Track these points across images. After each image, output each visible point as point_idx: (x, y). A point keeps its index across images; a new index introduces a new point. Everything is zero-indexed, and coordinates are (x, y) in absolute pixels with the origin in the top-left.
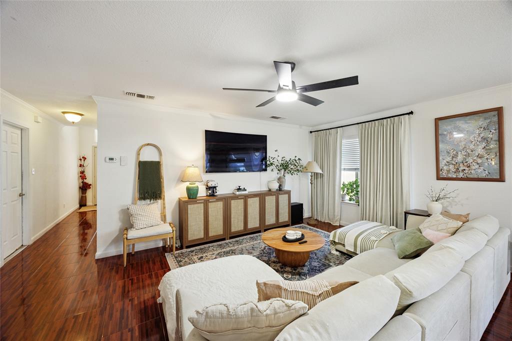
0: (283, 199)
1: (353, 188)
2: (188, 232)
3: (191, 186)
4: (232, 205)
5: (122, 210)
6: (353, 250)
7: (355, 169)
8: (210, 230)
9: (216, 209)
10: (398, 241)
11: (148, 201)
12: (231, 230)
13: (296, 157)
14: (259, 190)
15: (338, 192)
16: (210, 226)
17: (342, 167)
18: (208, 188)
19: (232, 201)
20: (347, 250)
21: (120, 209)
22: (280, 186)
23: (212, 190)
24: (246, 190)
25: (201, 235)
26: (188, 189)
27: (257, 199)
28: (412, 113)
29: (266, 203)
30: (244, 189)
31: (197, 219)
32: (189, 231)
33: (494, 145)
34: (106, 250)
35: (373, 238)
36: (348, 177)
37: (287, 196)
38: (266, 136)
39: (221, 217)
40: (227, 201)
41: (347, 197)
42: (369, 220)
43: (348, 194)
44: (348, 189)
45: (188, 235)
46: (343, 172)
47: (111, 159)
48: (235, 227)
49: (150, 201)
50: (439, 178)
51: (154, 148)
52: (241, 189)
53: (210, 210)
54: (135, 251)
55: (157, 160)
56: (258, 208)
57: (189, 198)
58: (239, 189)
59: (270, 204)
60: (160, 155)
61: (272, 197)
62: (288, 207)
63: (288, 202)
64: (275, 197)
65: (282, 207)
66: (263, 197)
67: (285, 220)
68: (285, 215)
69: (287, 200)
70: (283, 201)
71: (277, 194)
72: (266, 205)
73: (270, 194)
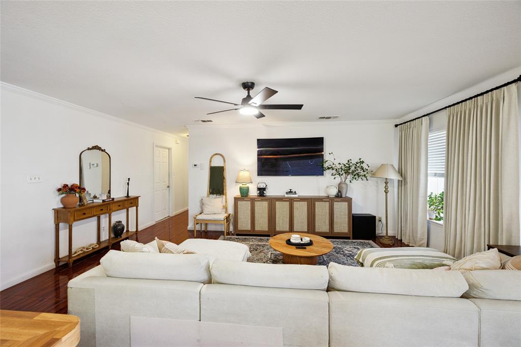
0: (340, 206)
3: (243, 186)
4: (277, 206)
8: (256, 225)
9: (262, 208)
11: (215, 196)
12: (275, 229)
16: (256, 222)
17: (428, 172)
18: (259, 189)
19: (277, 202)
22: (340, 192)
23: (262, 191)
24: (296, 194)
25: (248, 227)
26: (241, 189)
27: (304, 204)
29: (316, 209)
30: (295, 192)
31: (245, 213)
32: (239, 222)
36: (436, 186)
37: (346, 204)
39: (266, 215)
40: (272, 201)
45: (237, 225)
46: (429, 178)
47: (195, 165)
48: (280, 227)
49: (217, 196)
51: (221, 157)
52: (292, 192)
53: (256, 207)
55: (222, 165)
56: (306, 212)
57: (241, 196)
59: (322, 210)
60: (225, 161)
61: (324, 203)
62: (347, 216)
63: (347, 211)
64: (328, 203)
65: (338, 216)
66: (311, 202)
67: (343, 231)
68: (343, 225)
69: (347, 209)
70: (340, 208)
71: (331, 200)
72: (316, 211)
73: (320, 199)
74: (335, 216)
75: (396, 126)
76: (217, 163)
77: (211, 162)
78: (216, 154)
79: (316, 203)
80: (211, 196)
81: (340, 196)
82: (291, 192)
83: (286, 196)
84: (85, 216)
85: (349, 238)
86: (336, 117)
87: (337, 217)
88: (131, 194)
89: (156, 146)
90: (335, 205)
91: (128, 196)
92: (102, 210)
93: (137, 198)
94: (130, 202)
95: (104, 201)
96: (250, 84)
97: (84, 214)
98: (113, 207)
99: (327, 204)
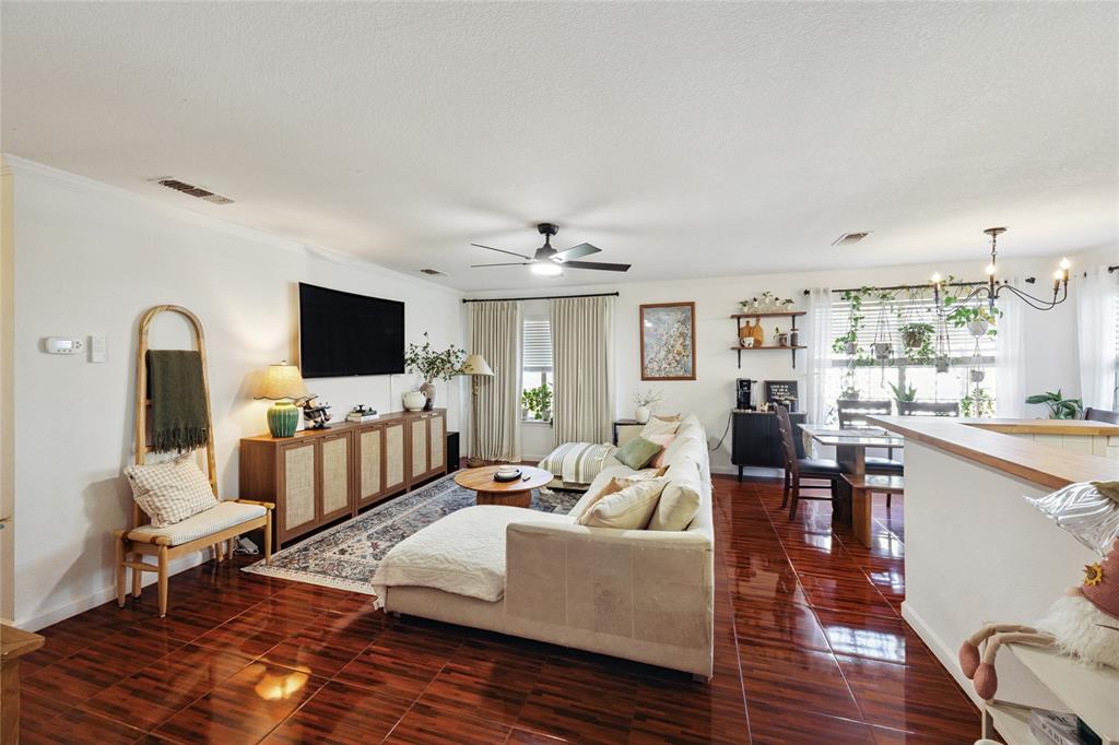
0: (436, 423)
1: (539, 398)
2: (285, 511)
3: (278, 407)
4: (362, 443)
5: (93, 485)
6: (573, 481)
7: (543, 369)
8: (326, 501)
9: (335, 455)
10: (629, 453)
12: (360, 496)
13: (452, 346)
14: (389, 412)
15: (520, 407)
16: (326, 494)
17: (524, 365)
19: (360, 435)
20: (566, 483)
21: (89, 483)
22: (429, 400)
24: (375, 413)
27: (398, 432)
28: (617, 294)
30: (370, 410)
31: (303, 480)
32: (288, 509)
33: (688, 342)
34: (44, 605)
35: (597, 458)
36: (531, 382)
38: (402, 304)
39: (343, 471)
40: (352, 433)
41: (531, 414)
42: (572, 441)
43: (532, 408)
44: (532, 400)
45: (285, 518)
46: (525, 373)
48: (366, 488)
49: (180, 452)
50: (644, 378)
53: (325, 457)
54: (143, 586)
55: (191, 347)
57: (274, 437)
58: (361, 411)
59: (419, 436)
61: (421, 422)
62: (442, 439)
63: (442, 430)
64: (425, 422)
65: (435, 441)
66: (409, 424)
67: (439, 465)
68: (438, 455)
70: (437, 428)
71: (429, 417)
72: (414, 438)
73: (419, 417)
74: (432, 443)
75: (465, 301)
77: (140, 331)
78: (170, 308)
90: (432, 424)
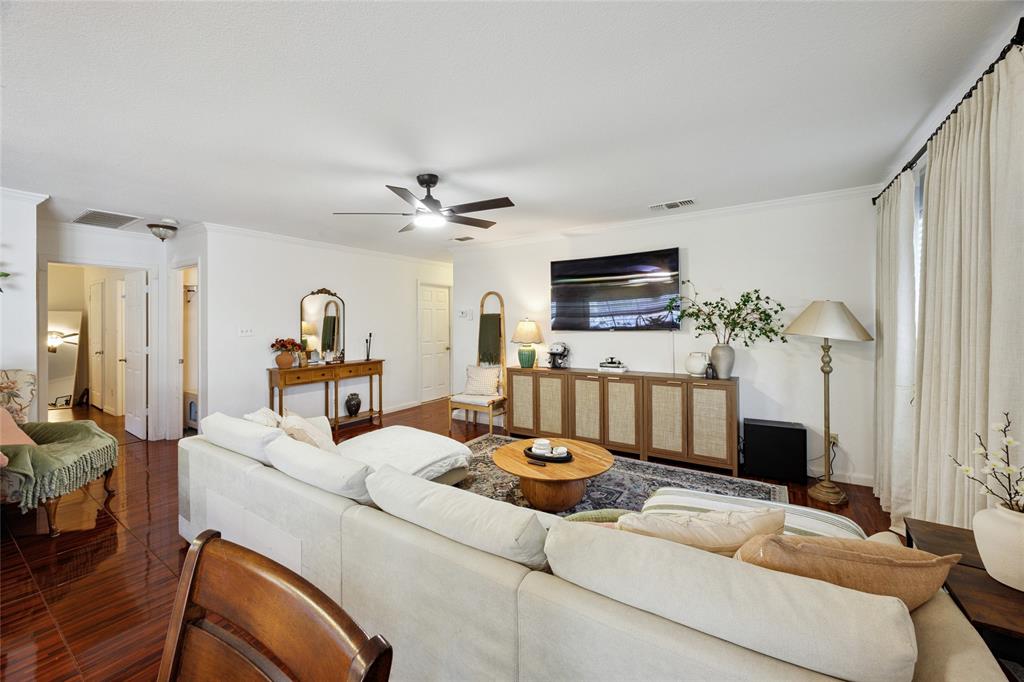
0: (708, 399)
2: (513, 414)
3: (524, 348)
8: (542, 421)
9: (552, 390)
11: (486, 364)
16: (543, 416)
18: (552, 355)
19: (579, 381)
25: (529, 425)
26: (521, 354)
27: (629, 388)
29: (653, 400)
30: (620, 363)
32: (515, 412)
37: (722, 394)
47: (462, 313)
48: (582, 429)
51: (496, 297)
52: (614, 363)
53: (541, 388)
55: (499, 312)
56: (633, 406)
58: (610, 364)
59: (667, 403)
60: (502, 305)
61: (670, 388)
62: (725, 422)
63: (725, 410)
64: (679, 389)
65: (703, 419)
66: (644, 385)
67: (715, 455)
68: (714, 442)
69: (724, 406)
70: (709, 404)
71: (686, 384)
72: (654, 404)
73: (663, 381)
74: (696, 419)
75: (874, 201)
76: (491, 308)
77: (482, 306)
78: (490, 293)
79: (654, 387)
80: (482, 364)
81: (711, 377)
82: (612, 363)
83: (600, 370)
84: (300, 381)
85: (729, 472)
86: (690, 202)
87: (700, 421)
88: (374, 357)
89: (422, 284)
90: (695, 395)
91: (368, 359)
92: (323, 375)
93: (380, 362)
94: (371, 368)
95: (327, 363)
96: (426, 177)
97: (298, 378)
98: (341, 372)
99: (678, 392)
